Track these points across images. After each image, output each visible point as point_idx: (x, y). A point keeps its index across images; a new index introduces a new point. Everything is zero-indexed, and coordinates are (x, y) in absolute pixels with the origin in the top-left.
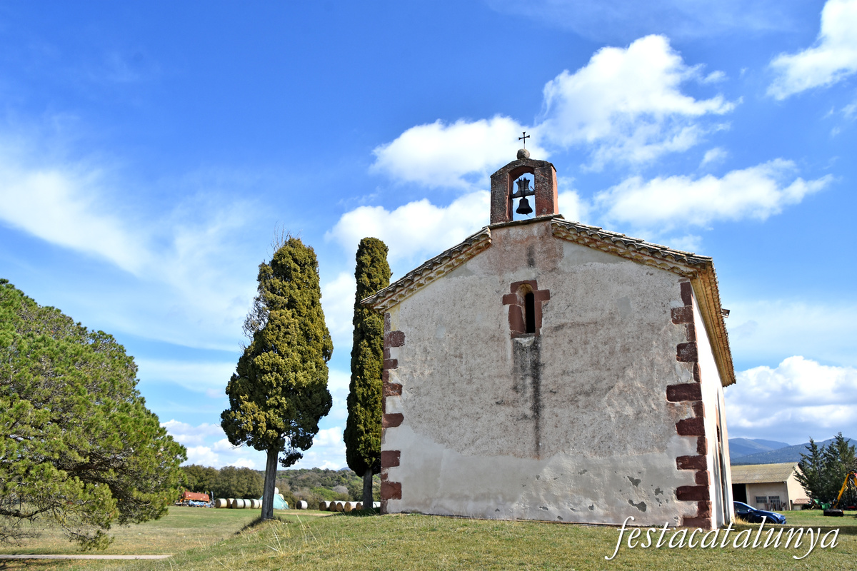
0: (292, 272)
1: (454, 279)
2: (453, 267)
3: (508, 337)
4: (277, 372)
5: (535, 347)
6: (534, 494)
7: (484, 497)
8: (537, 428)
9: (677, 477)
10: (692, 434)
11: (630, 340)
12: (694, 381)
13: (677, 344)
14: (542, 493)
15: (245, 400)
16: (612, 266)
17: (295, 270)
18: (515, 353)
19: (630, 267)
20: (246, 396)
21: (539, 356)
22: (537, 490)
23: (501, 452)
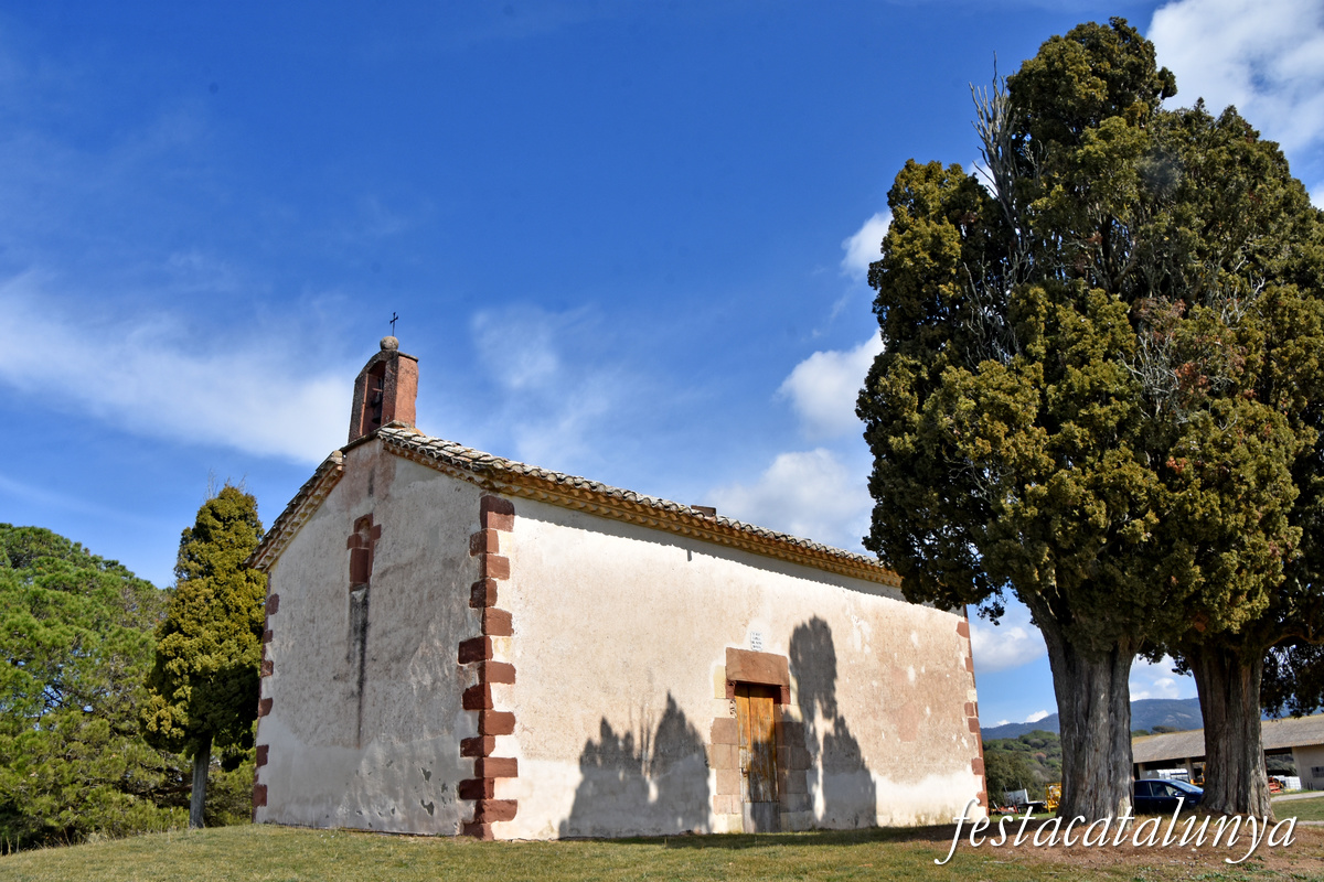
0: (211, 531)
1: (317, 521)
2: (315, 508)
3: (347, 591)
4: (181, 657)
5: (365, 603)
6: (353, 793)
7: (318, 800)
8: (360, 707)
9: (460, 767)
10: (474, 708)
11: (436, 583)
12: (481, 634)
13: (471, 583)
14: (359, 793)
15: (154, 693)
16: (430, 484)
17: (214, 528)
18: (351, 610)
19: (443, 481)
20: (155, 689)
21: (367, 614)
22: (356, 790)
23: (334, 742)
